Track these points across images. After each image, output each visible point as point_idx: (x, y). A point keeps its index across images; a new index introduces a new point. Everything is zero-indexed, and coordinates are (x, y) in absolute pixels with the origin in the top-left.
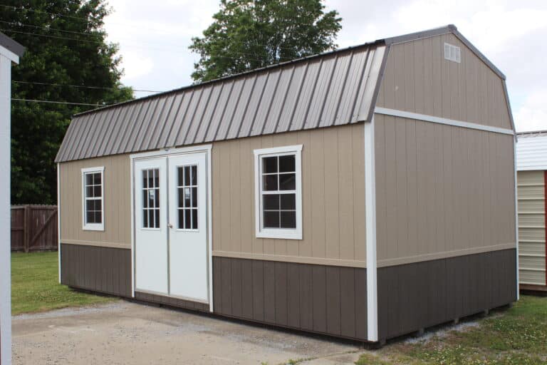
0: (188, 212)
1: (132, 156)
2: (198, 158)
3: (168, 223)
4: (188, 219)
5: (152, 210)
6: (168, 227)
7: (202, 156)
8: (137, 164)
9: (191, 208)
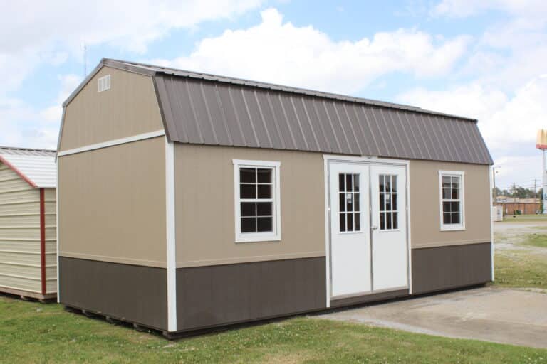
0: (389, 215)
1: (326, 157)
2: (401, 172)
3: (371, 225)
4: (389, 222)
5: (351, 214)
6: (371, 229)
7: (403, 169)
8: (333, 166)
9: (392, 211)
